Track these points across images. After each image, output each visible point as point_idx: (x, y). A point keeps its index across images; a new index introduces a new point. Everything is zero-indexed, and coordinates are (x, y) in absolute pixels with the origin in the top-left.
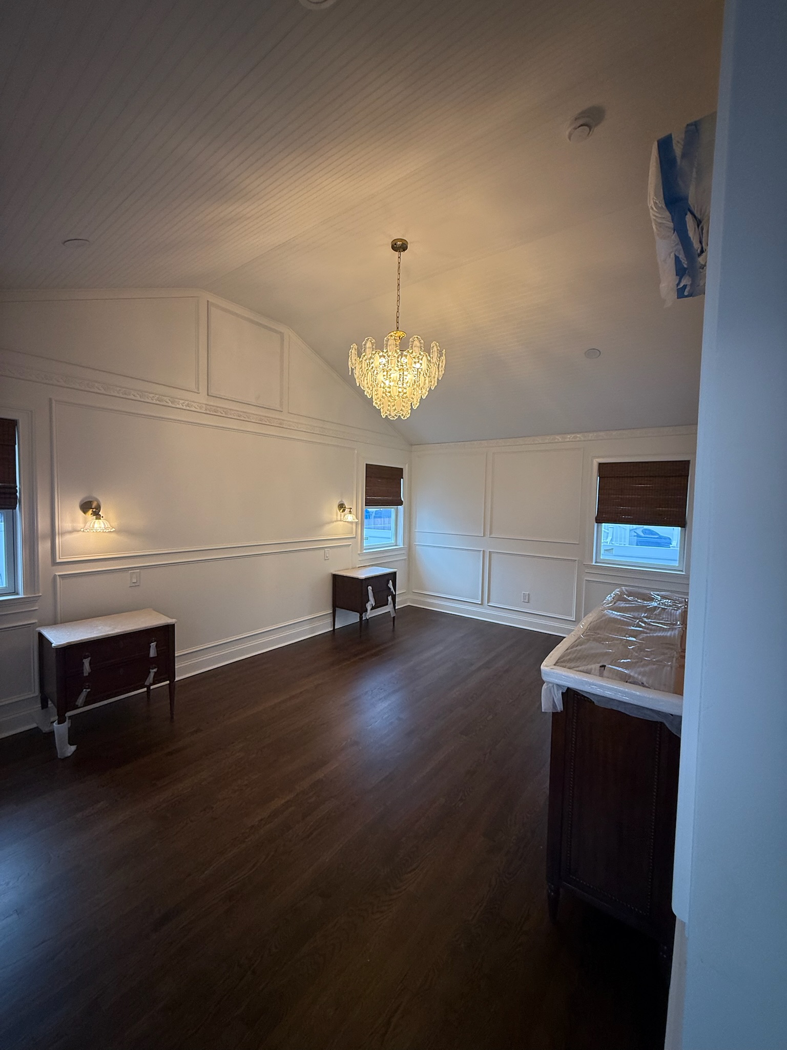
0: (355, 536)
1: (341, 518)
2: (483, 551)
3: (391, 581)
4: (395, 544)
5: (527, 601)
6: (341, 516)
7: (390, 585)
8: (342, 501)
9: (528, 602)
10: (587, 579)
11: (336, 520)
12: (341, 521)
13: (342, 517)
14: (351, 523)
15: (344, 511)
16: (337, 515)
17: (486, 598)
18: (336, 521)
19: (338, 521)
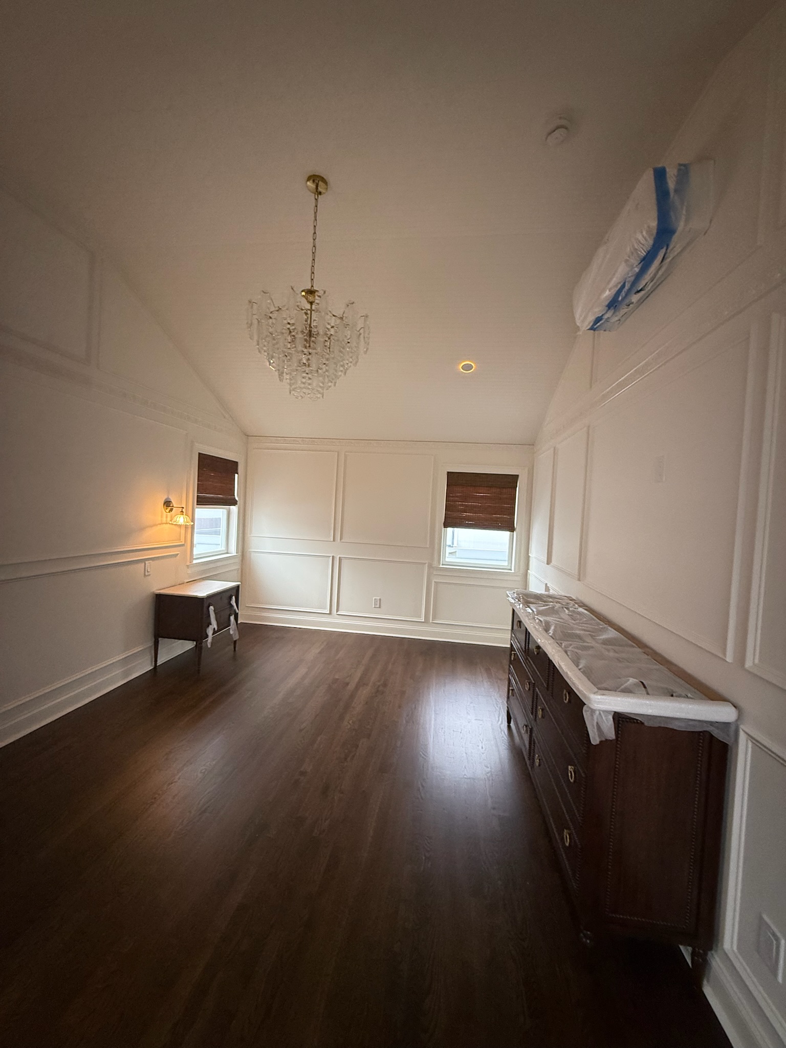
0: (183, 543)
1: (166, 520)
2: (333, 557)
3: (234, 597)
4: (226, 552)
5: (378, 606)
6: (167, 517)
7: (233, 602)
8: (168, 498)
9: (380, 607)
10: (436, 581)
11: (160, 522)
12: (166, 523)
13: (169, 519)
14: (180, 526)
15: (171, 510)
16: (162, 517)
17: (335, 605)
18: (160, 524)
19: (163, 524)
